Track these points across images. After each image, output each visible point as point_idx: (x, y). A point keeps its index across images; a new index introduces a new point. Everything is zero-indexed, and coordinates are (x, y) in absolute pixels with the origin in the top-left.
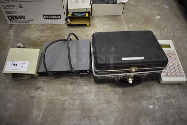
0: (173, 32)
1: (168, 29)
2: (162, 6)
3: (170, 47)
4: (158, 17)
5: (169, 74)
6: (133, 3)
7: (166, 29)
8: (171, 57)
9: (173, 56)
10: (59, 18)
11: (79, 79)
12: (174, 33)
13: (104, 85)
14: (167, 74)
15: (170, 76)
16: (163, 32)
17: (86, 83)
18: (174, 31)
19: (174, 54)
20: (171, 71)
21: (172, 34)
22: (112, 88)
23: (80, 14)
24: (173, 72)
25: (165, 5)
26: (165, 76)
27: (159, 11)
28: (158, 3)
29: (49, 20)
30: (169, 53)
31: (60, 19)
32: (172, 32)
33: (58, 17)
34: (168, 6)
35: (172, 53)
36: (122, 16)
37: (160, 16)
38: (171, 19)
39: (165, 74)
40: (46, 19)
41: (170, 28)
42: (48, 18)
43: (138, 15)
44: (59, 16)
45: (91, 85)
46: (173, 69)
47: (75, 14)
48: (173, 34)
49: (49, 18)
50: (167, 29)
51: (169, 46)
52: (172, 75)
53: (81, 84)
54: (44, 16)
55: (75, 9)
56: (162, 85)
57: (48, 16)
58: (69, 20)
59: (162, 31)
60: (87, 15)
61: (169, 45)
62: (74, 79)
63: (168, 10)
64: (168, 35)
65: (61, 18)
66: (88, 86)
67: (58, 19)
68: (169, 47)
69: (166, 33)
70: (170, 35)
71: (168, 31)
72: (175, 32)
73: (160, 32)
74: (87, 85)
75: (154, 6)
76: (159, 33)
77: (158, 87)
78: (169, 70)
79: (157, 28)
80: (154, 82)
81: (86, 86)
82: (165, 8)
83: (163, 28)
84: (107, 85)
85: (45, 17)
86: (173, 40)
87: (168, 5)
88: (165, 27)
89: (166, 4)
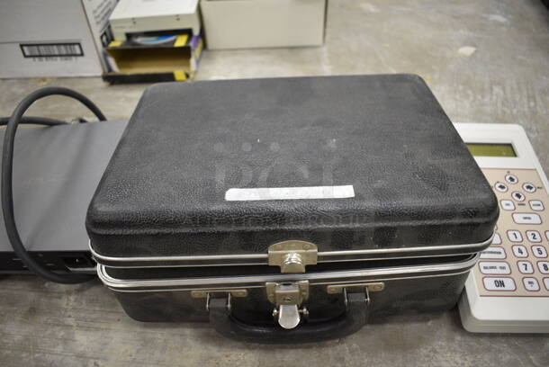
0: (529, 101)
1: (508, 89)
2: (484, 15)
3: (514, 154)
4: (468, 51)
5: (509, 284)
6: (372, 8)
7: (497, 90)
8: (518, 196)
9: (528, 195)
10: (76, 55)
11: (69, 293)
12: (532, 104)
13: (176, 331)
14: (502, 284)
15: (513, 294)
16: (486, 100)
17: (94, 316)
18: (531, 97)
19: (536, 184)
20: (522, 268)
21: (526, 109)
22: (210, 347)
23: (158, 39)
24: (530, 270)
25: (494, 13)
26: (488, 294)
27: (471, 30)
28: (468, 9)
29: (41, 63)
30: (512, 179)
31: (80, 58)
32: (525, 100)
33: (70, 50)
34: (504, 16)
35: (523, 179)
36: (324, 49)
37: (474, 45)
38: (520, 57)
39: (490, 283)
40: (31, 59)
41: (515, 86)
42: (37, 53)
43: (388, 45)
44: (74, 44)
45: (113, 326)
46: (531, 258)
47: (139, 40)
48: (529, 107)
49: (40, 56)
50: (504, 89)
51: (508, 149)
52: (528, 287)
53: (71, 321)
54: (22, 46)
55: (134, 21)
56: (473, 342)
57: (38, 45)
58: (112, 61)
59: (483, 97)
60: (181, 42)
61: (510, 145)
62: (47, 292)
63: (504, 29)
64: (508, 112)
65: (82, 54)
66: (97, 329)
67: (74, 58)
68: (507, 155)
69: (499, 105)
70: (515, 111)
71: (506, 99)
72: (538, 99)
73: (474, 101)
74: (97, 325)
75: (454, 17)
76: (468, 105)
77: (455, 351)
78: (512, 260)
79: (461, 87)
80: (430, 323)
81: (88, 329)
82: (495, 21)
83: (487, 86)
84: (188, 331)
85: (27, 53)
86: (528, 130)
87: (506, 13)
88: (492, 83)
89: (498, 12)
